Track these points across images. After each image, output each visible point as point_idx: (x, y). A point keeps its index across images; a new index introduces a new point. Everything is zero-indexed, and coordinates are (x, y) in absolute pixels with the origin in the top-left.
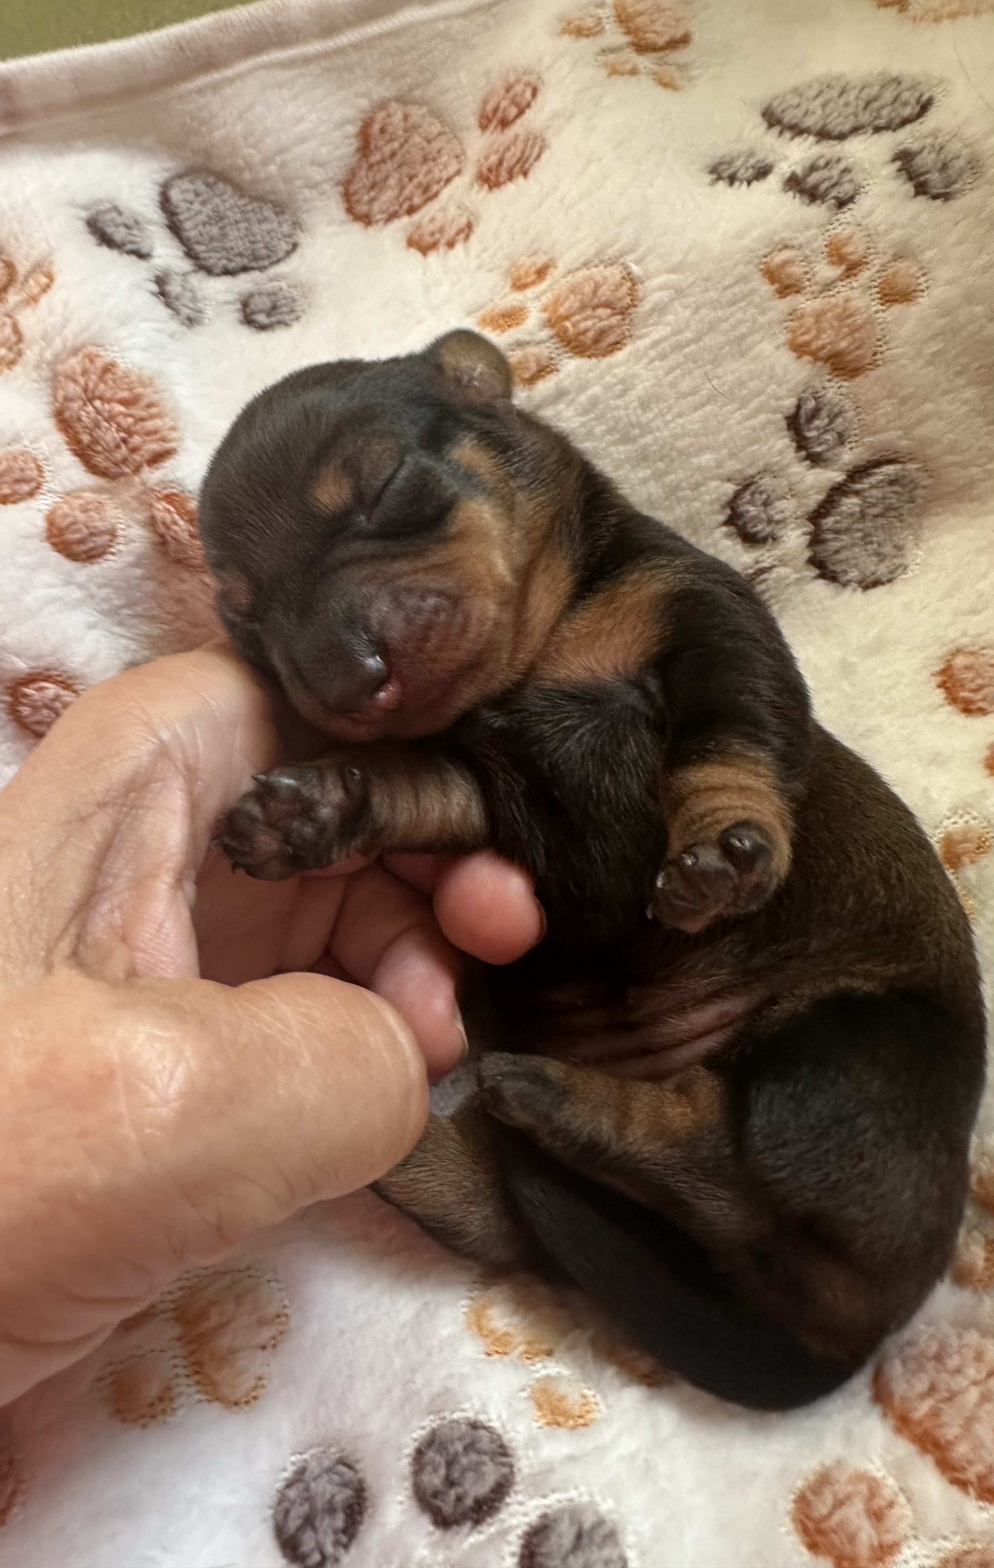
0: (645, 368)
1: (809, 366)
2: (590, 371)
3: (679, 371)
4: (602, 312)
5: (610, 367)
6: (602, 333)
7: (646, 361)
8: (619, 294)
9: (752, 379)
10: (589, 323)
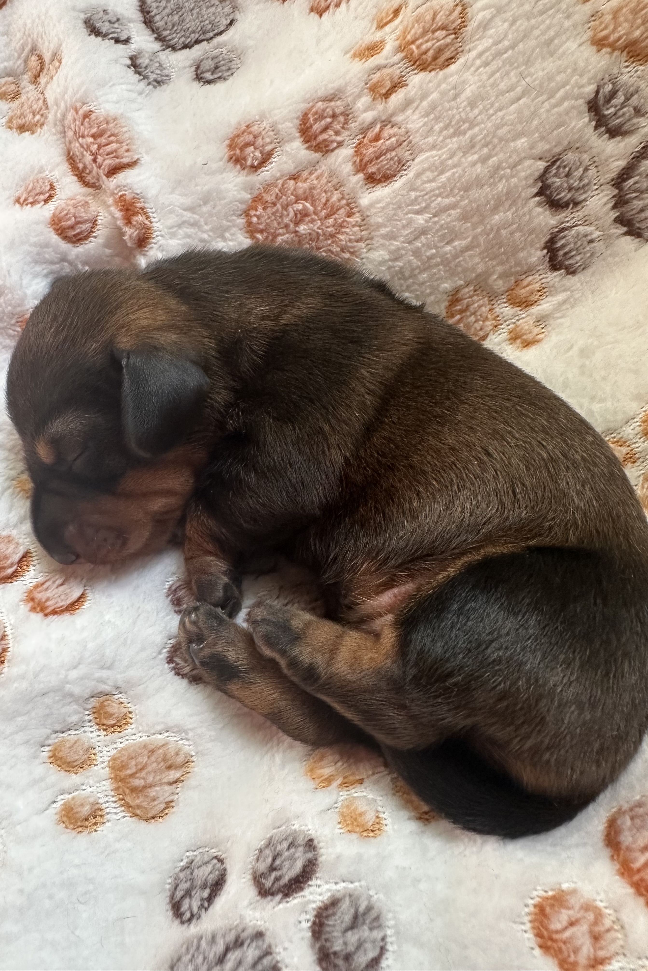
0: (472, 75)
1: (608, 56)
2: (430, 81)
3: (498, 74)
4: (440, 34)
5: (446, 78)
6: (440, 51)
7: (473, 69)
8: (452, 18)
9: (559, 72)
10: (429, 44)
